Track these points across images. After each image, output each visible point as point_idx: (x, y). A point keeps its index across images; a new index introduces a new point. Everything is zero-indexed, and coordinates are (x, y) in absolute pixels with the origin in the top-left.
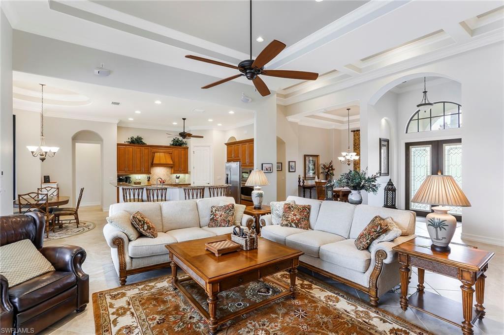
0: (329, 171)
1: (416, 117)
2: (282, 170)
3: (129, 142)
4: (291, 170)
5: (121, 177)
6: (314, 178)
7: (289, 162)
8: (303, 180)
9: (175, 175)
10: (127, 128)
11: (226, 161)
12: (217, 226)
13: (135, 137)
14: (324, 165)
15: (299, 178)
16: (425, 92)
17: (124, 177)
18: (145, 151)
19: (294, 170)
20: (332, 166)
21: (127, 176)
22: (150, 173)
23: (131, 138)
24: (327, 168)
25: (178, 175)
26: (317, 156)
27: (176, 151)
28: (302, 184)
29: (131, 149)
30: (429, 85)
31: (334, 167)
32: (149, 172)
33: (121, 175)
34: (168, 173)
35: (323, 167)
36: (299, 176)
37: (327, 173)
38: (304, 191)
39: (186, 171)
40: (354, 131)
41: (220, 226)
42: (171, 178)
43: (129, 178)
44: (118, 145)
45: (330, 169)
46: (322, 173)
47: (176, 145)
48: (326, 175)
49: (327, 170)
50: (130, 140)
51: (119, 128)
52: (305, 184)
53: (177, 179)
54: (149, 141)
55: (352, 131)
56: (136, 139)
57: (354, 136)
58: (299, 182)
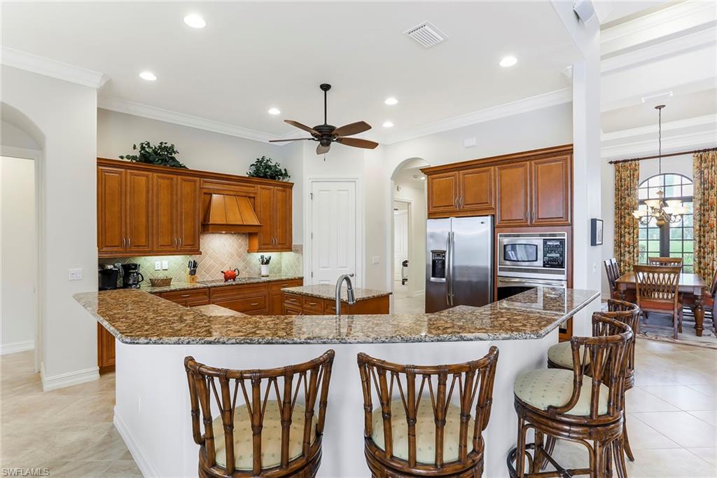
3: (134, 158)
5: (110, 267)
9: (258, 255)
10: (127, 118)
13: (155, 144)
17: (119, 265)
18: (185, 188)
21: (126, 263)
22: (196, 251)
23: (143, 148)
25: (267, 255)
27: (263, 192)
29: (144, 178)
32: (194, 249)
33: (111, 261)
34: (241, 250)
39: (285, 244)
40: (616, 162)
42: (248, 264)
43: (136, 266)
44: (101, 162)
47: (265, 176)
50: (137, 153)
51: (104, 114)
53: (264, 267)
54: (193, 158)
56: (155, 152)
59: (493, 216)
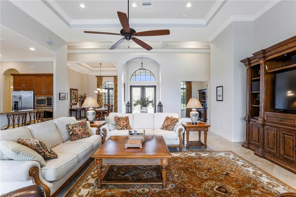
0: (84, 100)
1: (134, 74)
8: (71, 105)
11: (13, 90)
12: (79, 138)
14: (81, 96)
16: (142, 64)
20: (86, 96)
24: (83, 98)
26: (77, 90)
28: (70, 108)
30: (144, 61)
36: (69, 102)
38: (71, 113)
40: (97, 77)
41: (82, 138)
45: (85, 98)
46: (79, 101)
55: (96, 77)
57: (98, 79)
59: (34, 91)
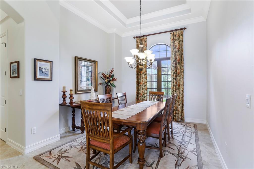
0: (109, 82)
2: (18, 77)
4: (39, 77)
6: (88, 91)
7: (36, 60)
8: (71, 95)
14: (103, 74)
15: (64, 93)
19: (48, 77)
20: (113, 75)
24: (107, 78)
28: (68, 101)
31: (115, 77)
35: (103, 77)
36: (64, 88)
37: (107, 83)
38: (74, 112)
40: (137, 37)
45: (111, 79)
46: (100, 84)
48: (106, 87)
49: (107, 81)
52: (74, 101)
55: (134, 38)
58: (64, 97)
